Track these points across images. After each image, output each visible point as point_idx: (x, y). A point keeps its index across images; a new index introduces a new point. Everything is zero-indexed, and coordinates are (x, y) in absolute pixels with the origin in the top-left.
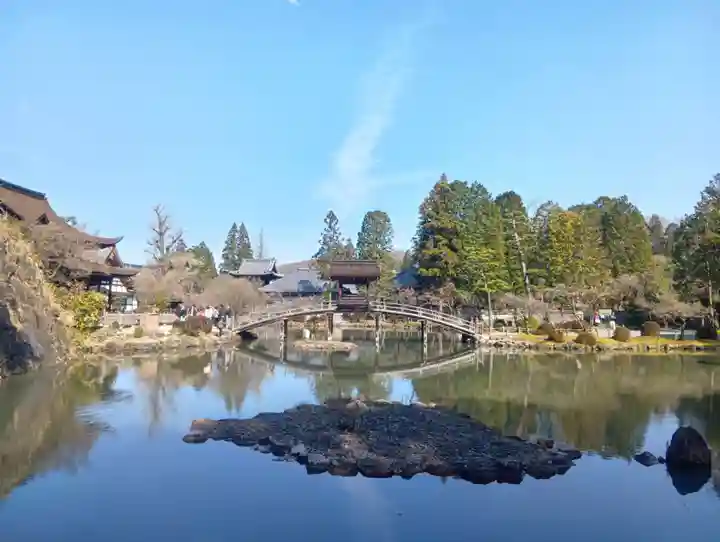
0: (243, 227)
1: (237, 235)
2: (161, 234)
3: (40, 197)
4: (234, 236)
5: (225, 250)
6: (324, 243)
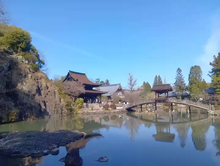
0: (159, 76)
1: (157, 79)
2: (131, 81)
3: (84, 74)
4: (156, 80)
5: (154, 84)
6: (177, 79)
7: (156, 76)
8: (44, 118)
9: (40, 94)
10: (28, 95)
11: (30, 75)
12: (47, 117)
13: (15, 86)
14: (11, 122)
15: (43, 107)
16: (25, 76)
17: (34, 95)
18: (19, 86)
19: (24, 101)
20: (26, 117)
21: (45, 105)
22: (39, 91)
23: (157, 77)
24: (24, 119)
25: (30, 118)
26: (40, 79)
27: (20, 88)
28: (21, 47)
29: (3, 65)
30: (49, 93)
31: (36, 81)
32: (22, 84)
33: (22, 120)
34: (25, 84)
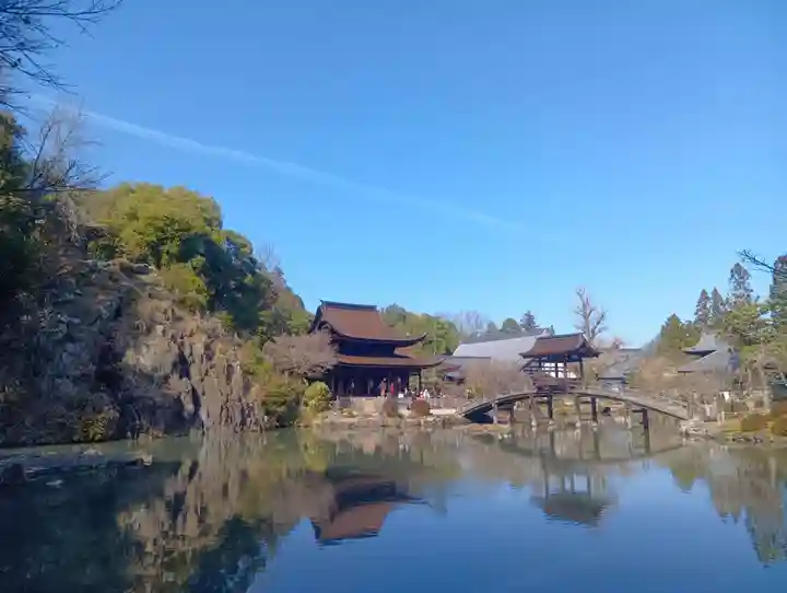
0: (715, 292)
1: (709, 304)
2: (586, 317)
4: (705, 306)
7: (704, 292)
8: (187, 435)
9: (185, 373)
10: (149, 378)
11: (159, 328)
12: (194, 434)
13: (119, 356)
14: (92, 441)
15: (190, 407)
16: (149, 330)
17: (166, 378)
18: (130, 357)
19: (137, 393)
20: (136, 432)
21: (196, 402)
22: (182, 366)
23: (708, 298)
24: (129, 433)
25: (147, 432)
26: (191, 336)
27: (131, 362)
28: (168, 253)
29: (101, 307)
30: (211, 372)
31: (179, 340)
32: (138, 351)
33: (125, 437)
34: (144, 350)
